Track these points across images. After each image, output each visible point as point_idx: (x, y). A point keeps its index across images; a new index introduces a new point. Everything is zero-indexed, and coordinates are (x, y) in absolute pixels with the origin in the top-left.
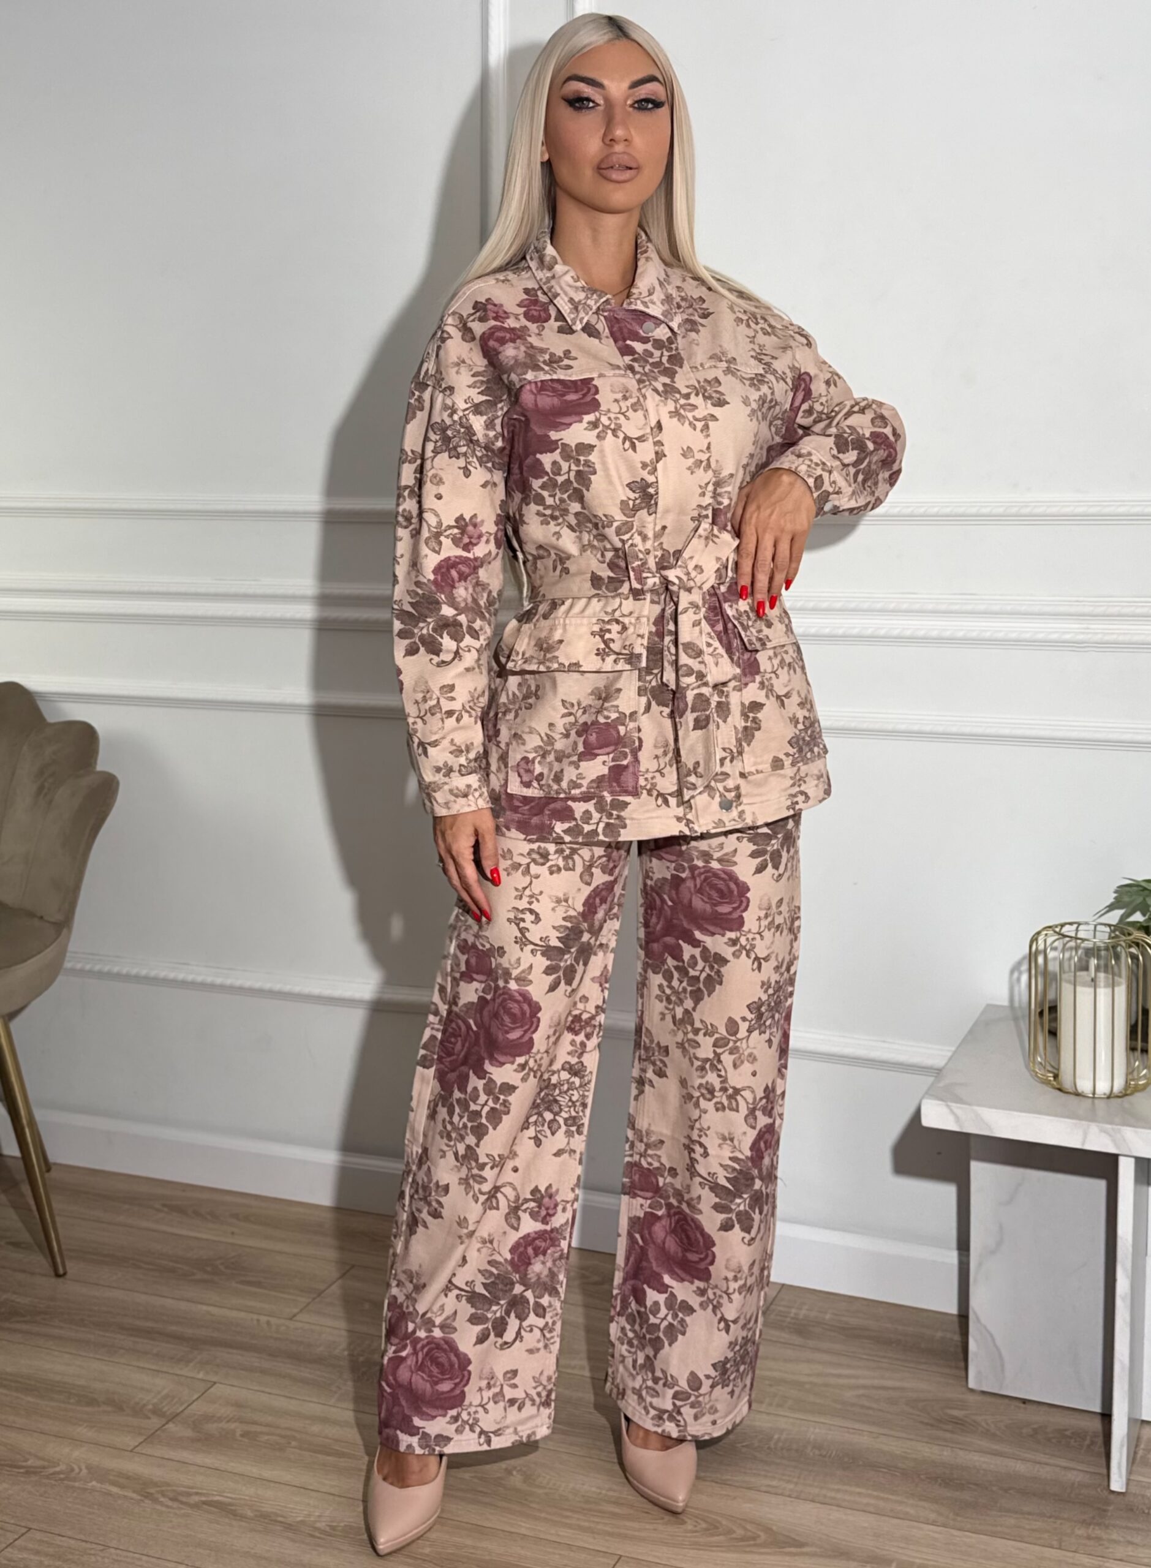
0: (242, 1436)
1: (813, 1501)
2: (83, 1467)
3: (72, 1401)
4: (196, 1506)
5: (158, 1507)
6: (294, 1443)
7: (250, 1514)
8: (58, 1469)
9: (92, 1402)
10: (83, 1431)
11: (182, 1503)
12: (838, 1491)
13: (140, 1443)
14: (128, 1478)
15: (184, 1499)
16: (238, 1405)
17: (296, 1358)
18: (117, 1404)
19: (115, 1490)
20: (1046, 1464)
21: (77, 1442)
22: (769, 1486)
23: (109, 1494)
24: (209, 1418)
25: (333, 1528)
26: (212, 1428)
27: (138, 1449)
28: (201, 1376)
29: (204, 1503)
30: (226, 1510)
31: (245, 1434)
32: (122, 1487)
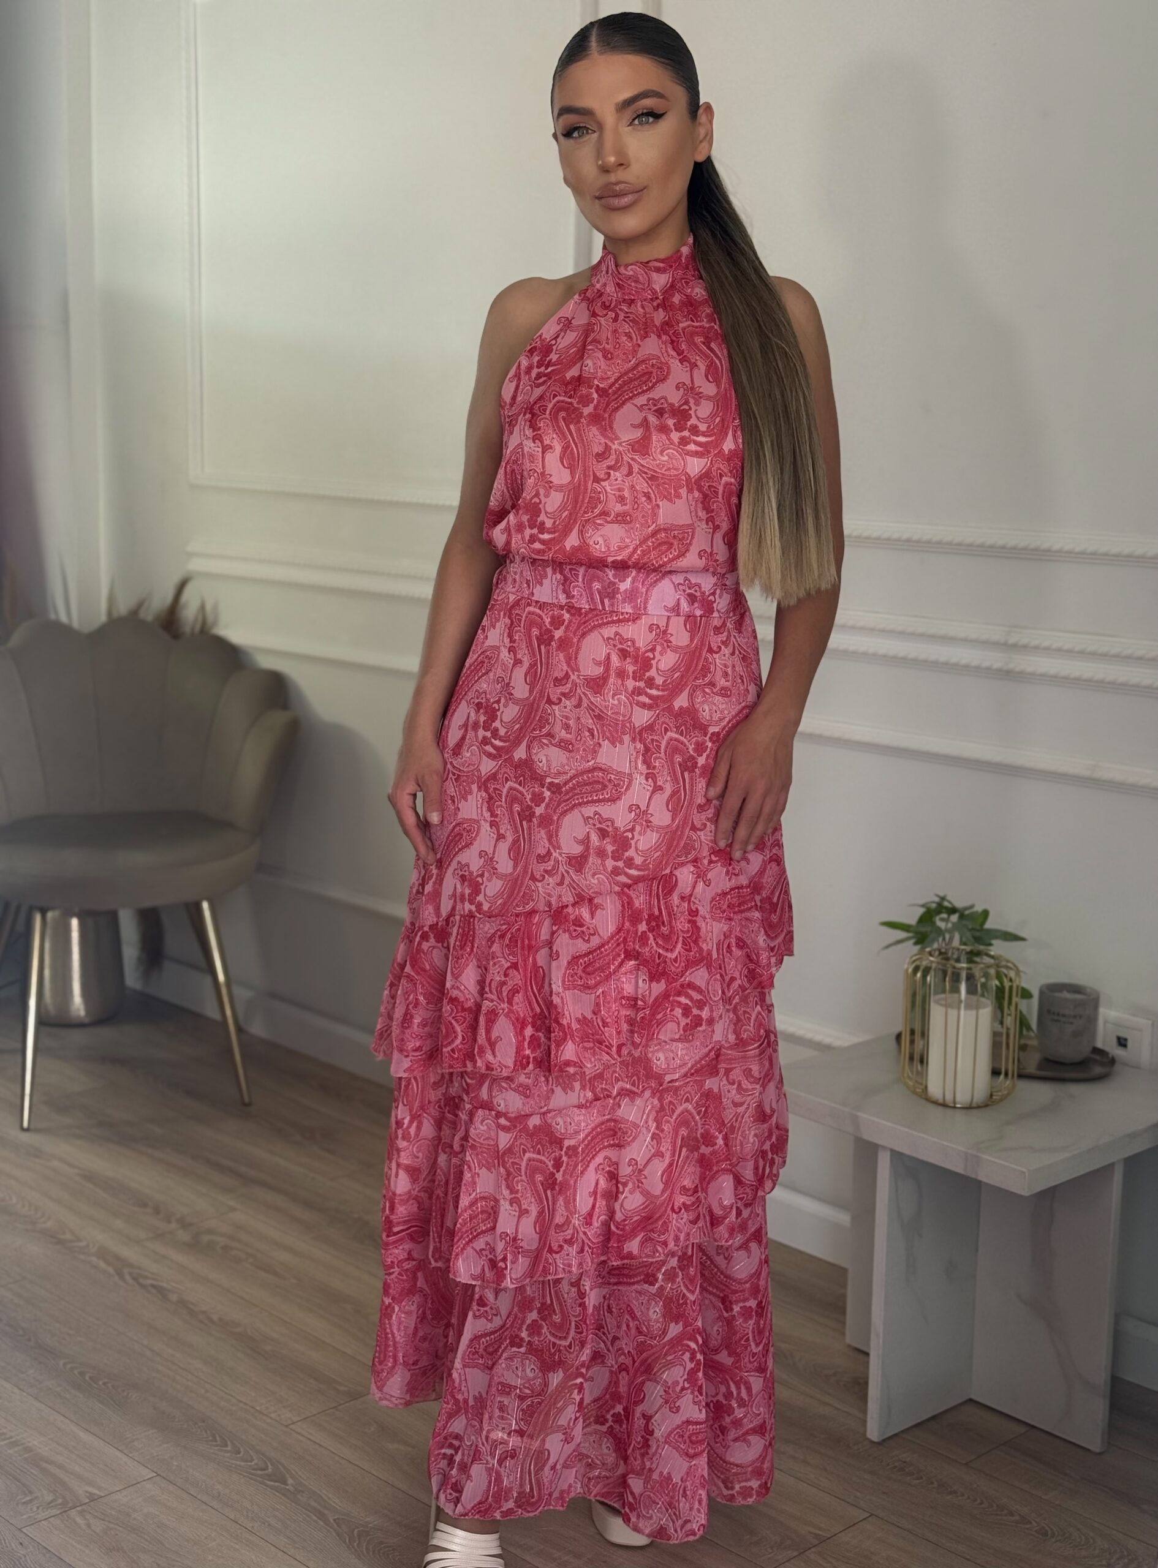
0: (222, 1248)
3: (130, 1202)
4: (143, 1286)
5: (121, 1282)
6: (251, 1260)
7: (174, 1298)
8: (79, 1244)
9: (143, 1204)
10: (119, 1224)
11: (138, 1283)
13: (147, 1239)
16: (240, 1227)
17: (309, 1205)
18: (157, 1211)
19: (102, 1265)
21: (108, 1229)
23: (97, 1267)
24: (210, 1231)
26: (205, 1238)
30: (162, 1292)
32: (108, 1263)
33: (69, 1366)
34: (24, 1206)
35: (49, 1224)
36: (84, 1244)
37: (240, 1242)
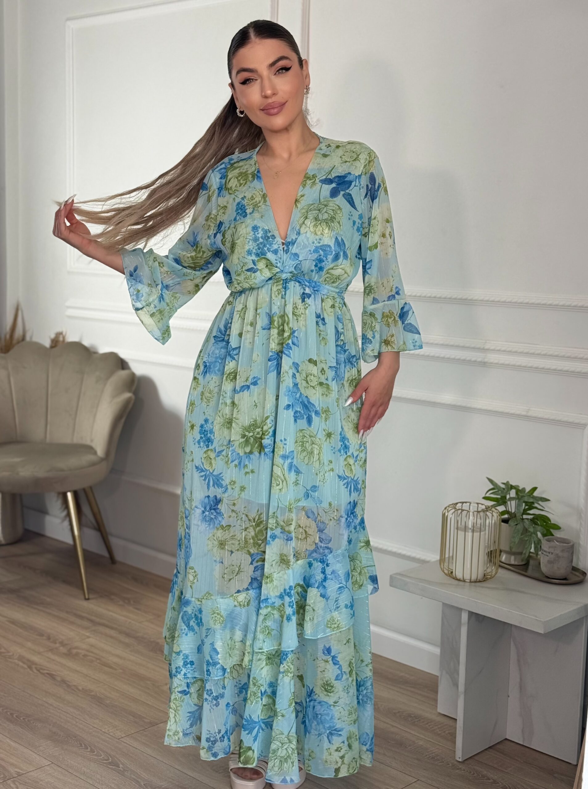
0: (83, 656)
4: (42, 674)
5: (31, 672)
7: (59, 679)
9: (41, 635)
10: (29, 644)
14: (29, 660)
15: (41, 671)
16: (92, 646)
17: (128, 635)
18: (49, 638)
19: (21, 664)
21: (24, 647)
23: (18, 665)
24: (77, 648)
25: (83, 689)
26: (74, 651)
28: (88, 634)
29: (48, 674)
30: (52, 676)
31: (85, 656)
32: (24, 663)
33: (5, 710)
36: (11, 654)
37: (92, 652)
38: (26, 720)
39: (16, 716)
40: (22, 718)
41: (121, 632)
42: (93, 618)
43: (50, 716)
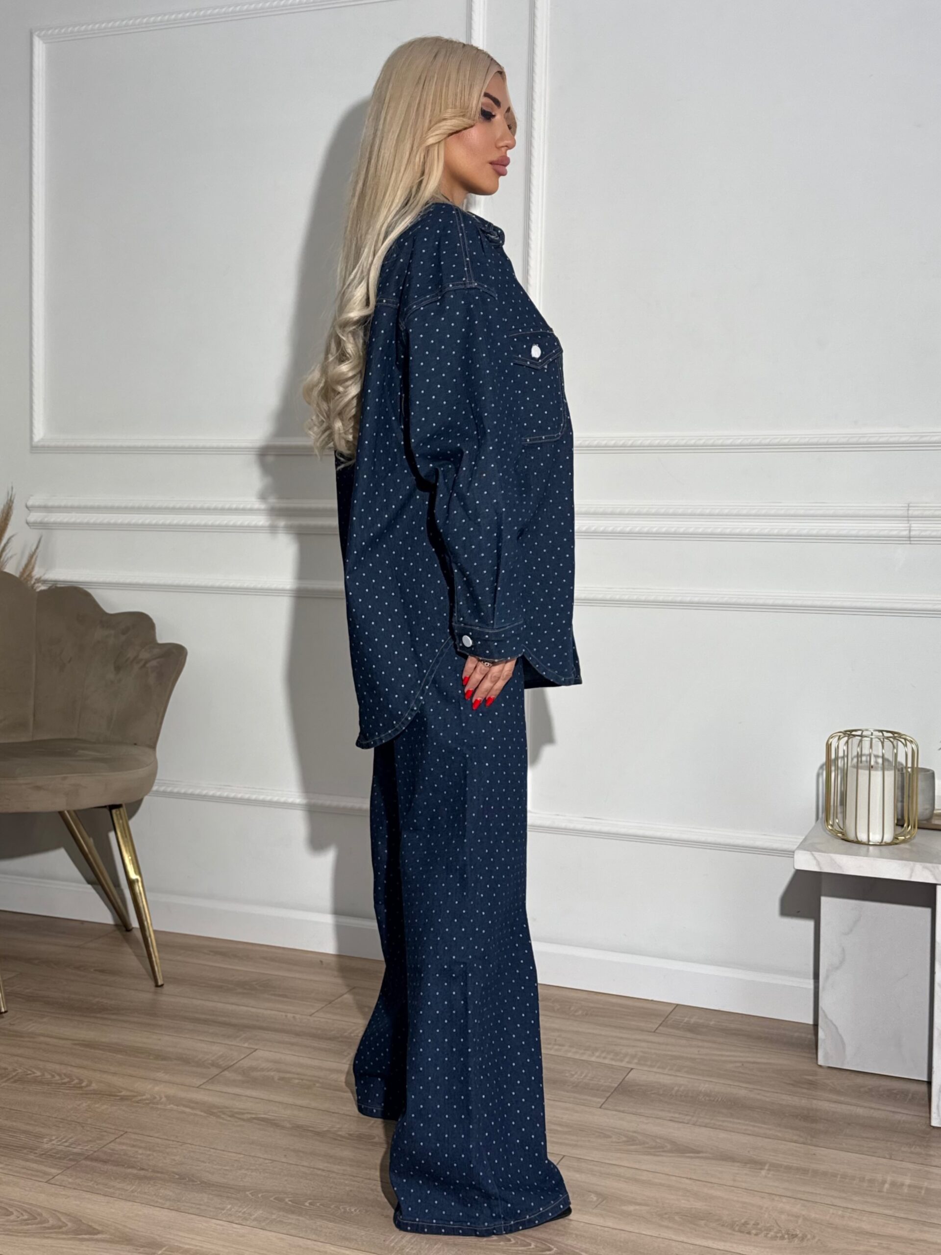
0: (279, 1079)
1: (705, 1127)
2: (163, 1096)
3: (151, 1057)
4: (249, 1120)
5: (221, 1121)
6: (317, 1085)
7: (288, 1125)
8: (144, 1097)
9: (167, 1059)
10: (160, 1075)
11: (238, 1119)
12: (723, 1121)
13: (204, 1083)
14: (197, 1103)
15: (239, 1116)
16: (276, 1062)
17: (315, 1036)
18: (185, 1060)
19: (188, 1110)
20: (879, 1109)
21: (156, 1081)
22: (672, 1117)
23: (184, 1112)
24: (254, 1069)
25: (350, 1135)
26: (257, 1075)
27: (202, 1087)
28: (246, 1045)
29: (254, 1118)
30: (270, 1122)
31: (281, 1079)
32: (192, 1108)
33: (260, 1195)
34: (53, 1076)
35: (94, 1086)
36: (148, 1096)
37: (289, 1072)
38: (318, 1204)
39: (289, 1201)
40: (307, 1204)
41: (297, 1034)
42: (224, 1019)
43: (351, 1191)
